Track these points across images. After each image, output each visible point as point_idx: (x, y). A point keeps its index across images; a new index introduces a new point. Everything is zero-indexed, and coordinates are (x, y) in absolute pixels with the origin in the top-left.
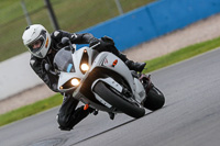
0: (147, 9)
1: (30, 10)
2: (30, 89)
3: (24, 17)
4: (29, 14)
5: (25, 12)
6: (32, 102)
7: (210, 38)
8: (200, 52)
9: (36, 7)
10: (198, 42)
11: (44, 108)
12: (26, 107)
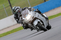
0: (38, 6)
1: (5, 7)
2: (5, 28)
3: (4, 8)
4: (5, 8)
5: (4, 7)
6: (6, 32)
7: (55, 14)
8: (53, 18)
9: (7, 6)
10: (52, 15)
11: (9, 33)
12: (5, 33)
